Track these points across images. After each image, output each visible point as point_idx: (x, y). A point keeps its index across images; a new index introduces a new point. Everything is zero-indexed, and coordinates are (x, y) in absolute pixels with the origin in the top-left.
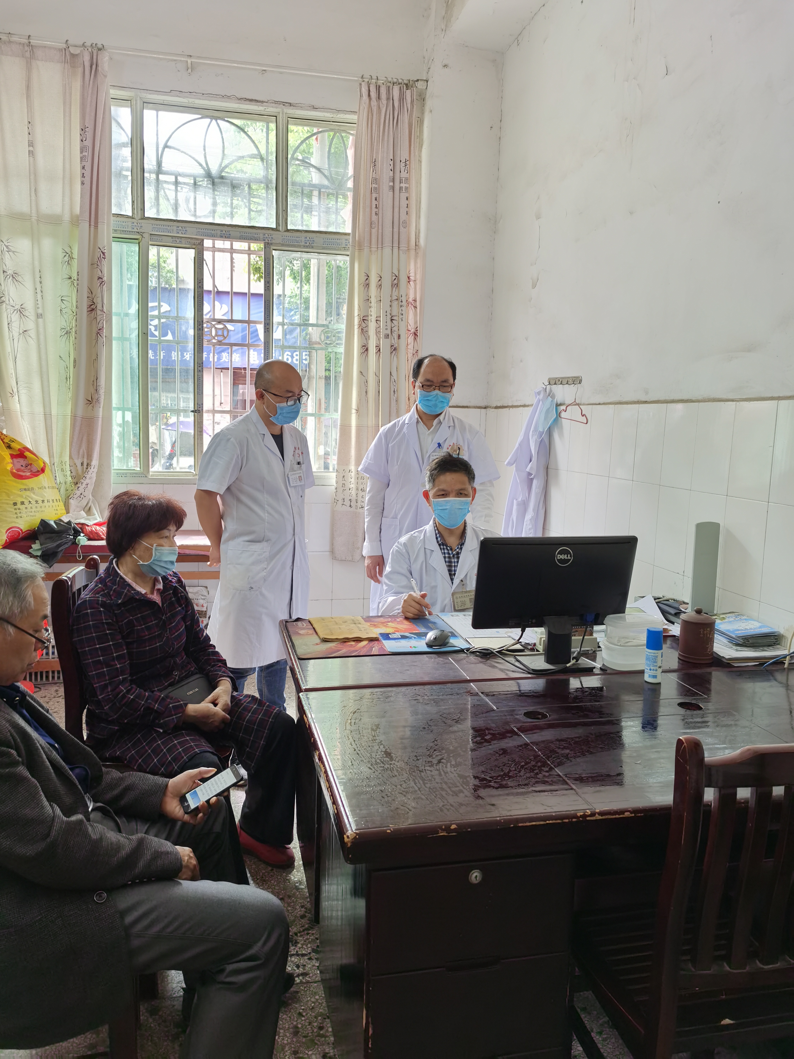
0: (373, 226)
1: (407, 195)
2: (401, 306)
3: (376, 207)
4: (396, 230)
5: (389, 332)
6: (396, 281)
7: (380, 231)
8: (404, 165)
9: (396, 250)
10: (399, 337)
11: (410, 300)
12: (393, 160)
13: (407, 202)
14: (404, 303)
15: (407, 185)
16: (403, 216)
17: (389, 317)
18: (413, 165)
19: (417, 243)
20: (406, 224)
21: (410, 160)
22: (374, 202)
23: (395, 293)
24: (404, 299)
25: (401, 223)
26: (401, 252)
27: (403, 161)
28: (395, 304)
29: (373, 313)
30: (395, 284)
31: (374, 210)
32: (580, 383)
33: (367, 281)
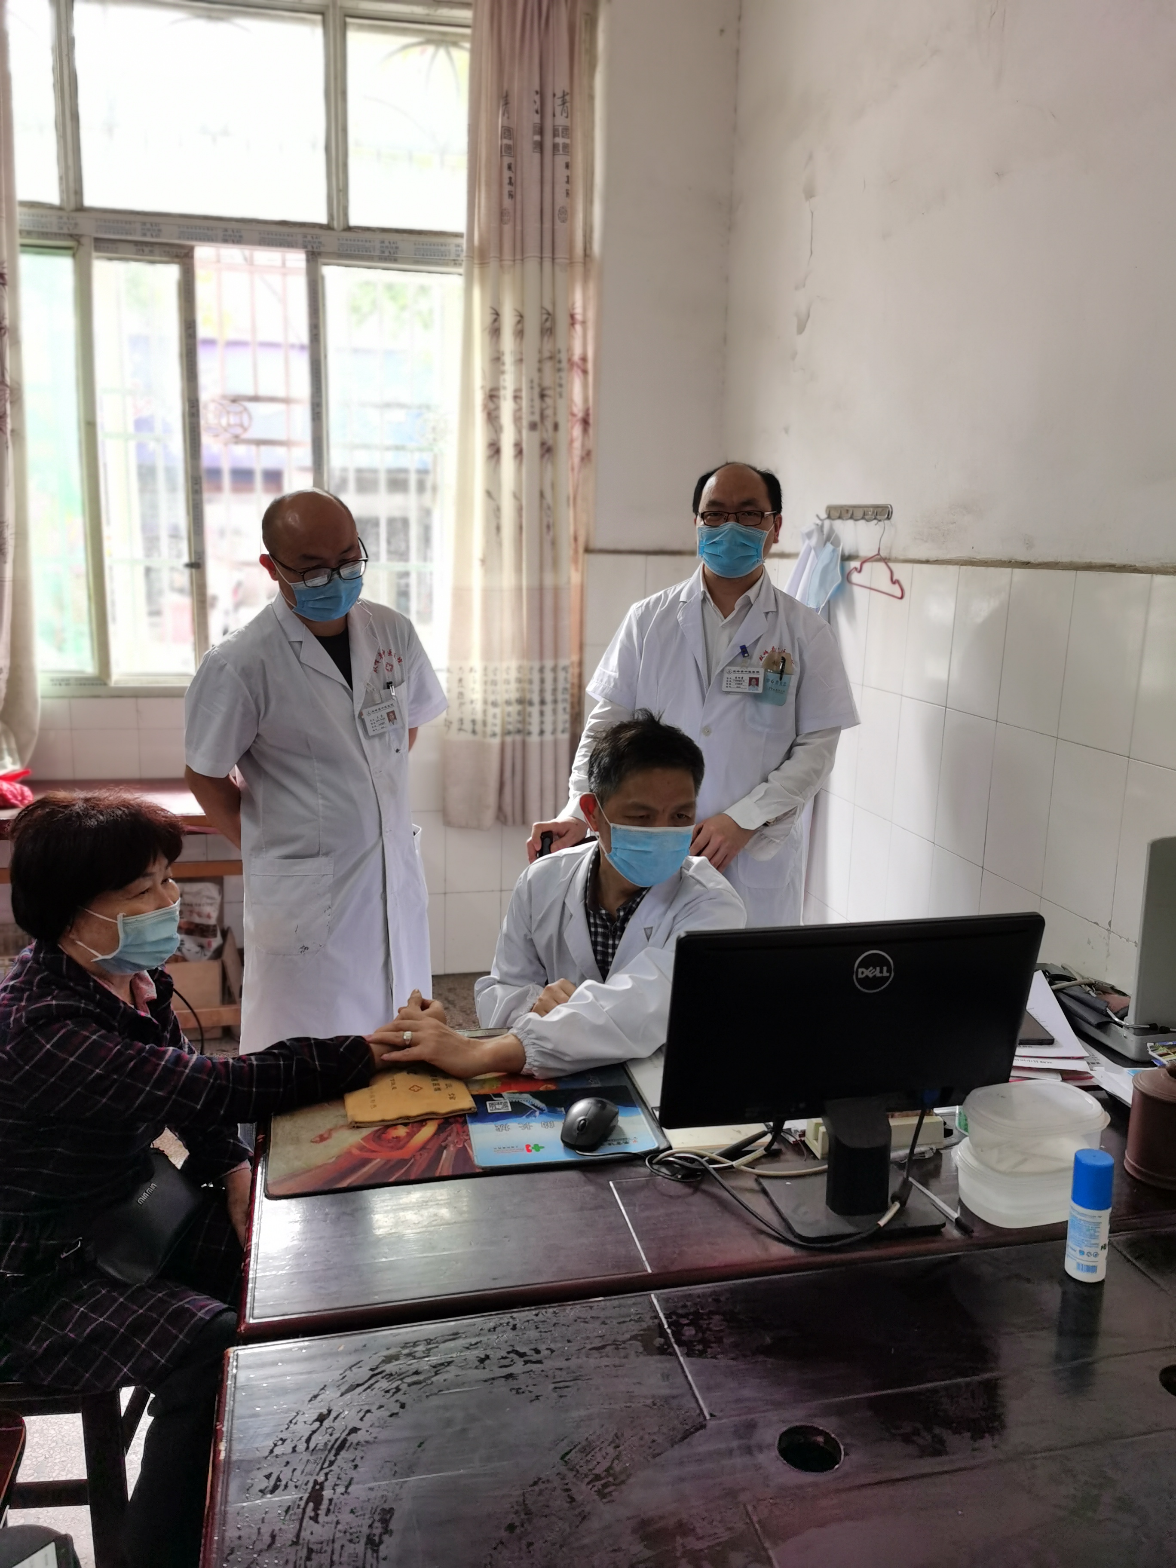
0: (506, 218)
1: (567, 159)
2: (559, 370)
3: (510, 183)
4: (547, 225)
5: (536, 418)
6: (548, 324)
7: (519, 228)
8: (559, 102)
9: (547, 264)
10: (556, 427)
11: (576, 357)
12: (541, 93)
13: (567, 172)
14: (564, 365)
15: (567, 141)
16: (561, 199)
17: (537, 391)
18: (579, 102)
19: (588, 252)
20: (566, 214)
21: (571, 93)
22: (507, 174)
23: (548, 347)
24: (563, 356)
25: (557, 212)
26: (557, 268)
27: (559, 94)
28: (548, 366)
29: (509, 383)
30: (548, 329)
31: (507, 188)
32: (888, 518)
33: (496, 324)
